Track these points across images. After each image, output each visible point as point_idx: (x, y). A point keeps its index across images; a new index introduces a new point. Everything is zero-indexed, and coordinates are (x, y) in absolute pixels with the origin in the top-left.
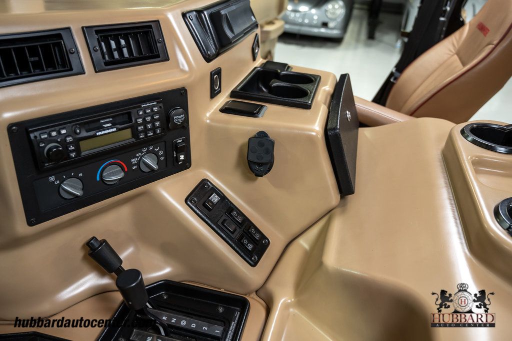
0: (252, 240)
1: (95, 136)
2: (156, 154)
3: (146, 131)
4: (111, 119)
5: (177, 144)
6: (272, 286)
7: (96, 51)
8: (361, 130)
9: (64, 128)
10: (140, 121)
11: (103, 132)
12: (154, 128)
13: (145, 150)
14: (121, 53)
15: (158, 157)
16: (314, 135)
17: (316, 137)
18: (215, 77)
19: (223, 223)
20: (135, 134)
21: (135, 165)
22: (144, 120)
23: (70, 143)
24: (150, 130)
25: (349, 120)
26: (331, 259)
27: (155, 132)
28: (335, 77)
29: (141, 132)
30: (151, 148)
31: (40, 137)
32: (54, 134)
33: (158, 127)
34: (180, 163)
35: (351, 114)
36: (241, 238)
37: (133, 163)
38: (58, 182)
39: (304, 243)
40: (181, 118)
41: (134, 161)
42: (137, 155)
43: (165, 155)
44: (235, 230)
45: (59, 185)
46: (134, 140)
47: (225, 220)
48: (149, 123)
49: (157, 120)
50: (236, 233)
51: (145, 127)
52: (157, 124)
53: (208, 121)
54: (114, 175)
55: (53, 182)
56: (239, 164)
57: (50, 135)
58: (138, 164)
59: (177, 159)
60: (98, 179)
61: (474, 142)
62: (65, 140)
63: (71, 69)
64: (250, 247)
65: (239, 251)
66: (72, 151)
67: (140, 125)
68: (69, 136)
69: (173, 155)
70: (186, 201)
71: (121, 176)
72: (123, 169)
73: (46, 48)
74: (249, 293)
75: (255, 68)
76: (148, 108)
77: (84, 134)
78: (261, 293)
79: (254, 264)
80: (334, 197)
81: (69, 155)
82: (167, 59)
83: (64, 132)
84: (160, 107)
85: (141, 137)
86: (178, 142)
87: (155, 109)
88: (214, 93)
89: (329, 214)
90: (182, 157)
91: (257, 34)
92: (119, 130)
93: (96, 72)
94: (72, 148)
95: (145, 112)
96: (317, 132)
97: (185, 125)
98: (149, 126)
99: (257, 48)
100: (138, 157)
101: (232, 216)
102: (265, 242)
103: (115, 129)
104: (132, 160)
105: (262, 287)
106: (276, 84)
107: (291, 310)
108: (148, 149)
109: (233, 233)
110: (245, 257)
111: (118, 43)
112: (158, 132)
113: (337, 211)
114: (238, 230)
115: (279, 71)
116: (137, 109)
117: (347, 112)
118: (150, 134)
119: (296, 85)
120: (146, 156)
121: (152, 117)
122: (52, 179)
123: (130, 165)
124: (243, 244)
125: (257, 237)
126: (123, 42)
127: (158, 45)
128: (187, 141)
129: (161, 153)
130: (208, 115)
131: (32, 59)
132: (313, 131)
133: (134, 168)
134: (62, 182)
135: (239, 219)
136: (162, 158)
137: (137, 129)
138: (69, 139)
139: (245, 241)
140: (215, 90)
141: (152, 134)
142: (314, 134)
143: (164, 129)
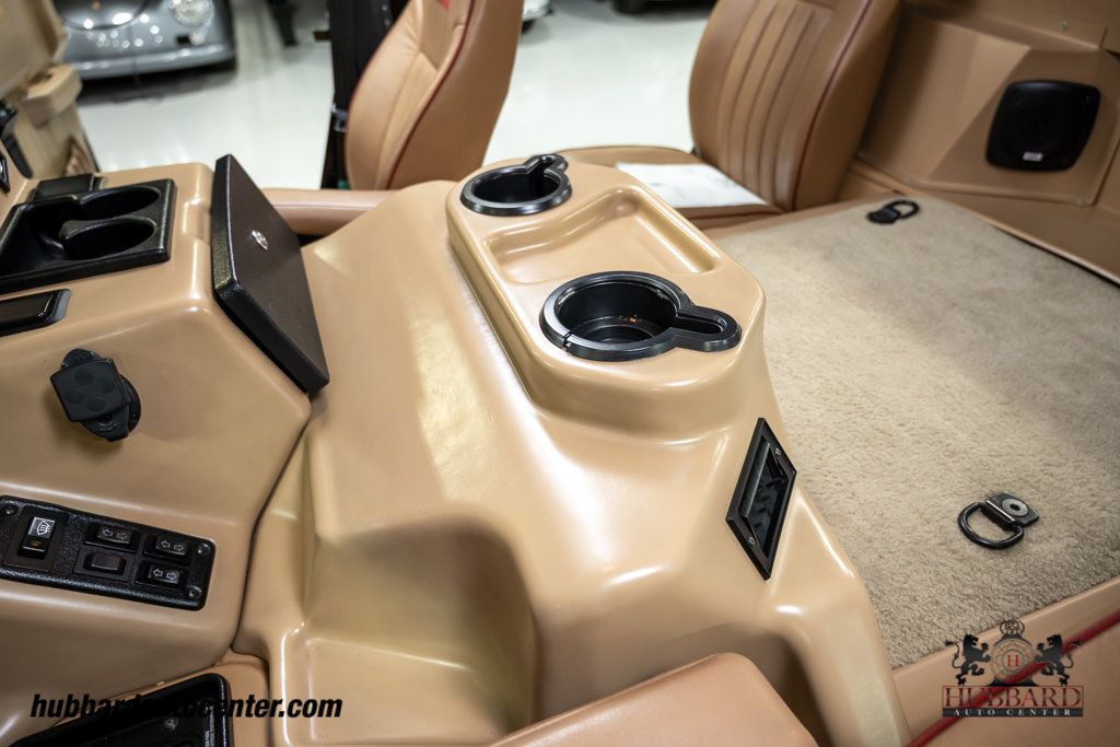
0: (171, 562)
6: (253, 622)
8: (305, 250)
16: (196, 313)
17: (201, 312)
19: (87, 566)
25: (266, 248)
26: (331, 525)
28: (206, 168)
35: (264, 235)
36: (144, 570)
39: (282, 511)
44: (123, 563)
47: (89, 559)
50: (128, 567)
61: (486, 211)
64: (173, 578)
65: (153, 597)
74: (218, 659)
75: (14, 209)
78: (240, 644)
79: (200, 602)
80: (295, 405)
89: (302, 436)
96: (198, 304)
101: (101, 541)
102: (205, 550)
105: (236, 634)
106: (72, 229)
107: (308, 643)
109: (121, 572)
110: (173, 601)
113: (314, 424)
114: (130, 558)
115: (75, 197)
117: (254, 233)
119: (120, 217)
124: (154, 581)
125: (180, 550)
132: (190, 304)
135: (123, 538)
139: (158, 573)
142: (194, 309)
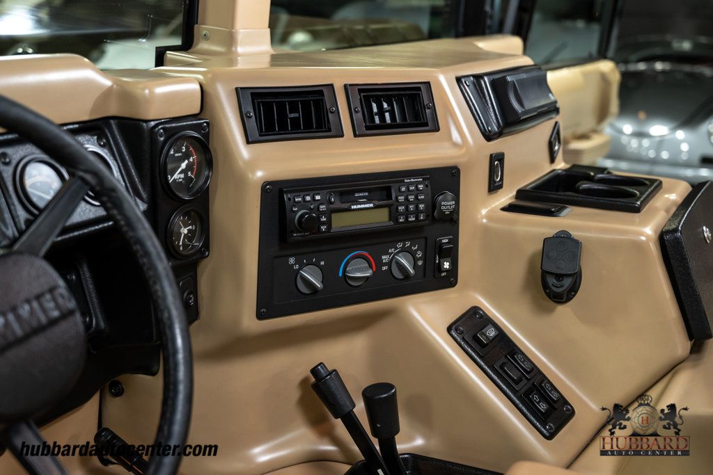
0: (545, 398)
1: (349, 210)
2: (413, 254)
3: (407, 213)
4: (367, 194)
5: (441, 244)
7: (357, 112)
9: (318, 194)
10: (401, 198)
11: (359, 206)
12: (417, 212)
13: (400, 245)
14: (383, 118)
15: (415, 260)
16: (643, 240)
17: (646, 241)
18: (496, 163)
19: (502, 367)
20: (393, 216)
21: (385, 264)
22: (407, 199)
23: (323, 213)
24: (412, 213)
25: (708, 241)
27: (417, 218)
28: (688, 186)
29: (402, 214)
30: (408, 244)
31: (294, 199)
32: (308, 198)
33: (422, 212)
34: (443, 274)
36: (528, 393)
37: (384, 261)
38: (297, 267)
40: (450, 205)
41: (385, 258)
42: (390, 251)
43: (425, 258)
44: (520, 380)
45: (298, 271)
46: (392, 223)
47: (504, 364)
48: (411, 203)
49: (422, 201)
50: (522, 384)
51: (407, 208)
52: (421, 206)
53: (484, 221)
54: (360, 271)
55: (293, 265)
56: (528, 285)
57: (304, 199)
58: (389, 264)
59: (440, 266)
60: (341, 274)
62: (318, 208)
63: (330, 130)
64: (543, 407)
65: (526, 411)
66: (323, 223)
67: (401, 204)
68: (323, 204)
69: (435, 260)
70: (449, 329)
71: (368, 273)
72: (371, 266)
73: (306, 105)
75: (554, 170)
76: (412, 183)
77: (338, 205)
79: (549, 436)
81: (319, 228)
82: (437, 129)
83: (318, 197)
84: (427, 186)
85: (401, 220)
86: (444, 241)
87: (421, 187)
88: (494, 186)
89: (672, 372)
90: (446, 265)
91: (556, 123)
92: (376, 207)
93: (355, 136)
94: (324, 219)
95: (408, 188)
96: (647, 236)
97: (455, 217)
98: (412, 207)
99: (557, 143)
100: (390, 254)
101: (515, 360)
102: (568, 410)
103: (371, 205)
104: (383, 257)
106: (585, 185)
108: (404, 245)
109: (517, 382)
110: (536, 422)
111: (380, 107)
112: (422, 218)
113: (687, 364)
114: (524, 381)
115: (592, 174)
116: (399, 184)
117: (704, 228)
118: (412, 219)
119: (618, 187)
120: (400, 255)
121: (416, 197)
122: (292, 261)
123: (380, 263)
124: (532, 401)
125: (554, 396)
126: (385, 105)
127: (428, 111)
128: (455, 241)
129: (419, 254)
130: (484, 212)
131: (292, 115)
132: (642, 234)
133: (384, 268)
134: (300, 269)
135: (527, 366)
136: (420, 263)
137: (397, 208)
138: (323, 208)
139: (536, 398)
140: (495, 182)
141: (414, 219)
142: (643, 238)
143: (428, 216)
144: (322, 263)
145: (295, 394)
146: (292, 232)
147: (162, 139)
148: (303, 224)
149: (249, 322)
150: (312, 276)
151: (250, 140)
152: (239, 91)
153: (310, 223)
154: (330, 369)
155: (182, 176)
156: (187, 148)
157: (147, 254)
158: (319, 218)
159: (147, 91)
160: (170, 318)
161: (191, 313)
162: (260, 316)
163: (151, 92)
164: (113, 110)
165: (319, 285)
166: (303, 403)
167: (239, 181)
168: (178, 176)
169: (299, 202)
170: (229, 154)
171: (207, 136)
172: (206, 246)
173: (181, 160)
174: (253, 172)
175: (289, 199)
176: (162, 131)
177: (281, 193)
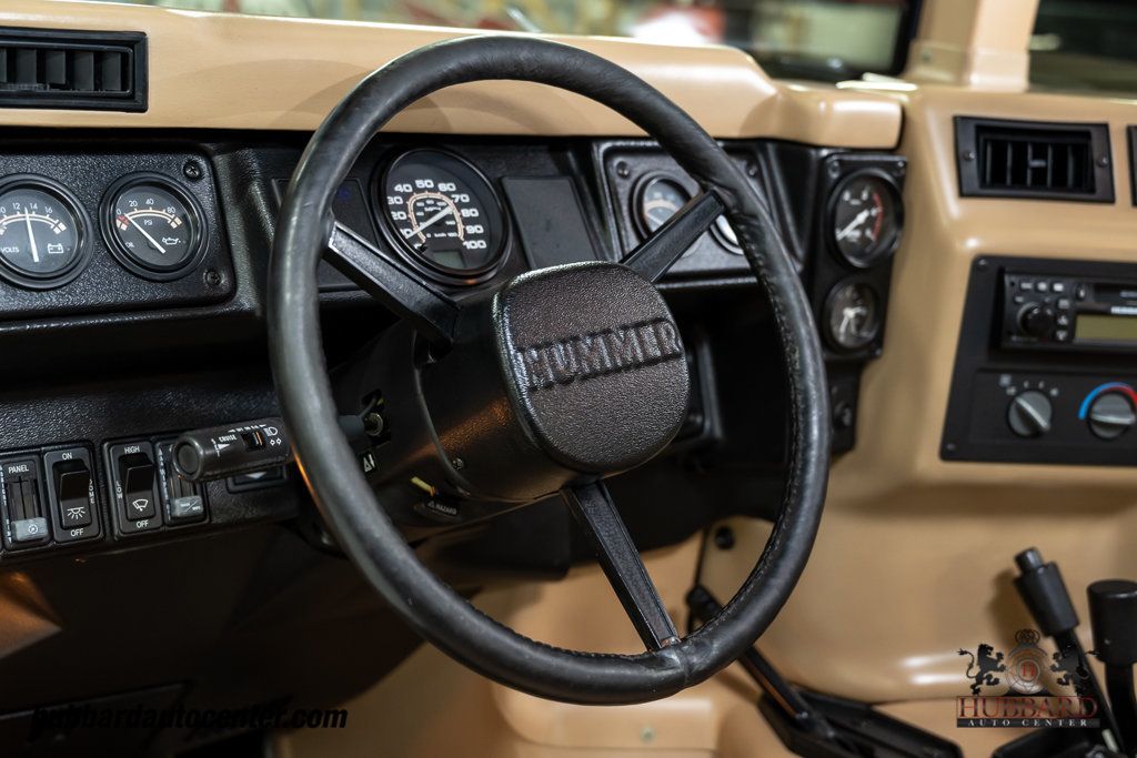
1: (1107, 313)
9: (1060, 283)
23: (1064, 312)
31: (1020, 285)
32: (1043, 286)
38: (1012, 391)
45: (1012, 399)
54: (1113, 413)
55: (1006, 387)
57: (1036, 286)
60: (1082, 414)
62: (1057, 303)
63: (1093, 191)
66: (1063, 328)
68: (1064, 297)
71: (1128, 420)
77: (1090, 303)
81: (1054, 334)
83: (1058, 287)
93: (1133, 205)
94: (1063, 321)
122: (1005, 380)
131: (1036, 164)
134: (1021, 392)
138: (1064, 303)
144: (1054, 392)
145: (987, 594)
146: (1010, 334)
147: (835, 176)
148: (1027, 325)
149: (928, 462)
150: (1035, 410)
151: (965, 190)
152: (959, 122)
153: (1041, 325)
154: (1047, 560)
155: (857, 234)
156: (870, 195)
157: (787, 309)
158: (1055, 318)
159: (822, 106)
160: (806, 400)
161: (843, 439)
162: (946, 455)
163: (829, 108)
164: (773, 128)
165: (1043, 422)
166: (998, 609)
167: (941, 251)
168: (849, 233)
169: (1027, 290)
170: (929, 209)
171: (901, 180)
172: (879, 341)
173: (859, 210)
174: (964, 238)
175: (1013, 284)
176: (836, 164)
177: (1001, 273)
